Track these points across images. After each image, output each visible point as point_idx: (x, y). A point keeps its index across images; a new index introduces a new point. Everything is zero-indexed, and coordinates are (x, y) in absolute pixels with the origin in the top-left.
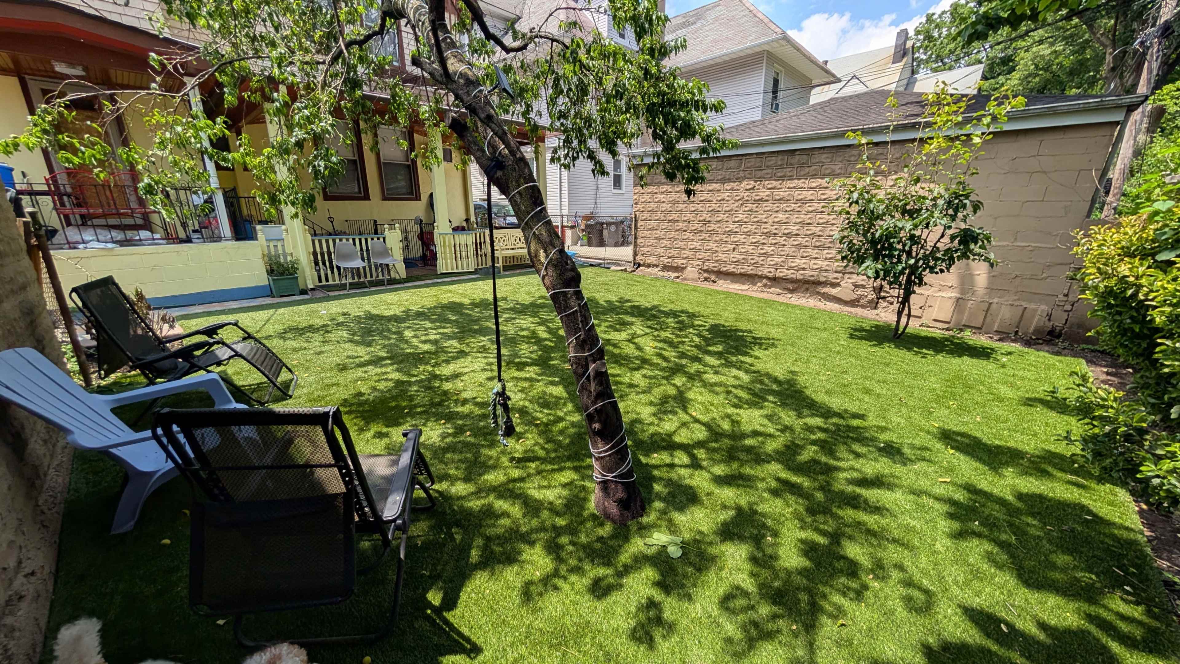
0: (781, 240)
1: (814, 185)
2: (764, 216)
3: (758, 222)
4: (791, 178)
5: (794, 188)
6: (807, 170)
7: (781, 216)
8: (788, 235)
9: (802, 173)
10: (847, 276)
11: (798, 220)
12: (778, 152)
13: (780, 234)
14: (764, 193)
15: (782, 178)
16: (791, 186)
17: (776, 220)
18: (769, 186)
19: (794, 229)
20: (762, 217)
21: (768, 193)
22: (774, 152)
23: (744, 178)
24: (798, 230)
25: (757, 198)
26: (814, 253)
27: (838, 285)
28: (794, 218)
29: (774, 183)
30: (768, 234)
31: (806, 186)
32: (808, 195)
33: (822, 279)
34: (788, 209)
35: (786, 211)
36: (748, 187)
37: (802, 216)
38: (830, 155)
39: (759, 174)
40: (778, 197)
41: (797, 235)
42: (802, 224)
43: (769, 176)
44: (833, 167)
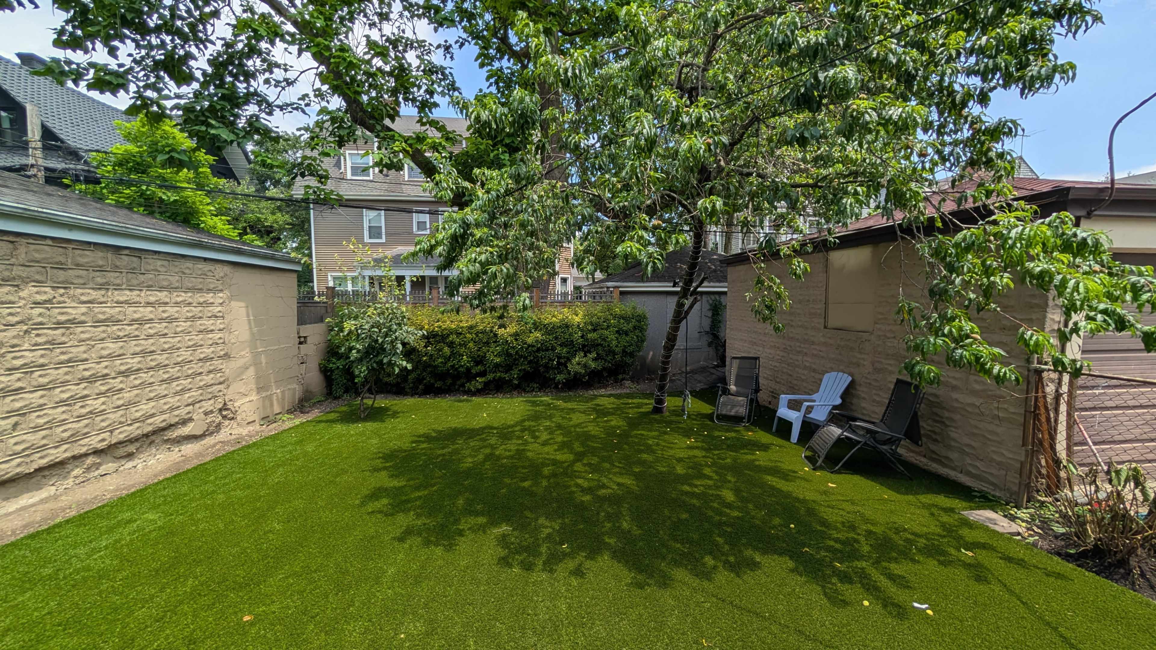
0: (117, 383)
1: (152, 299)
2: (82, 349)
3: (69, 361)
4: (118, 287)
5: (126, 302)
6: (142, 278)
7: (112, 347)
8: (125, 374)
9: (135, 282)
10: (197, 405)
11: (138, 349)
12: (95, 244)
13: (113, 375)
14: (77, 311)
15: (103, 287)
16: (121, 299)
17: (105, 353)
18: (84, 298)
19: (134, 362)
20: (78, 351)
21: (84, 310)
22: (89, 243)
23: (26, 281)
24: (139, 362)
25: (63, 318)
26: (162, 390)
27: (191, 420)
28: (133, 347)
29: (95, 294)
30: (91, 380)
31: (142, 301)
32: (147, 312)
33: (174, 420)
34: (121, 334)
35: (119, 337)
36: (39, 298)
37: (142, 342)
38: (165, 263)
39: (61, 275)
40: (102, 317)
41: (138, 370)
42: (144, 353)
43: (81, 281)
44: (170, 278)
